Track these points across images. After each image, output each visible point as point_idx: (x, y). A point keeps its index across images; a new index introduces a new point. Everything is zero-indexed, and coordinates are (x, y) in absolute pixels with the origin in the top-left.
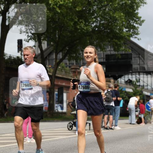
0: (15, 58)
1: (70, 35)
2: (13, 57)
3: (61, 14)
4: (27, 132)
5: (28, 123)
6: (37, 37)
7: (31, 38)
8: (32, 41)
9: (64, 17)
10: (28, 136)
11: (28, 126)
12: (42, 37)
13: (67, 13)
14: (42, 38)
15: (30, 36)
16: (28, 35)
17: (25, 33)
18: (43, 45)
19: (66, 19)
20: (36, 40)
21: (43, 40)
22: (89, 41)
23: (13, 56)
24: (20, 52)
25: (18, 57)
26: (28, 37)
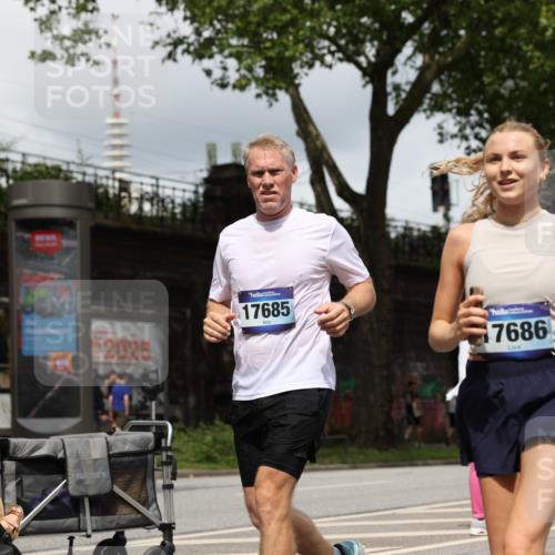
0: (425, 232)
2: (419, 230)
15: (474, 151)
16: (468, 148)
17: (457, 141)
23: (418, 224)
24: (442, 209)
25: (435, 229)
26: (469, 154)
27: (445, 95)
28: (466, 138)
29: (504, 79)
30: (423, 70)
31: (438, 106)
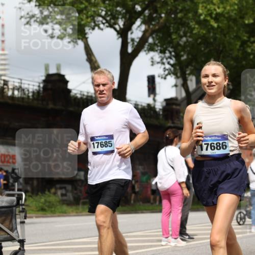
0: (144, 107)
1: (235, 64)
2: (141, 105)
3: (219, 30)
4: (170, 229)
5: (171, 214)
6: (179, 71)
7: (170, 72)
8: (172, 77)
9: (225, 35)
10: (171, 235)
12: (187, 69)
13: (229, 27)
14: (188, 72)
15: (167, 70)
16: (165, 68)
17: (160, 65)
18: (189, 83)
19: (228, 38)
20: (179, 75)
21: (189, 74)
23: (141, 102)
24: (152, 96)
25: (149, 105)
26: (165, 71)
27: (155, 44)
28: (163, 64)
29: (181, 37)
30: (145, 32)
31: (151, 49)
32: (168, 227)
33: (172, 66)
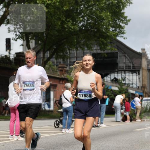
0: (3, 57)
1: (58, 34)
3: (49, 13)
4: (14, 130)
6: (25, 36)
7: (20, 37)
8: (20, 39)
9: (52, 17)
10: (15, 134)
11: (15, 125)
12: (30, 36)
13: (55, 12)
14: (30, 37)
15: (18, 35)
16: (16, 34)
17: (13, 32)
18: (30, 44)
19: (53, 19)
20: (24, 39)
21: (31, 39)
22: (76, 40)
23: (1, 54)
24: (8, 51)
25: (6, 56)
26: (16, 36)
28: (16, 32)
30: (5, 12)
31: (8, 23)
32: (14, 129)
33: (21, 33)
